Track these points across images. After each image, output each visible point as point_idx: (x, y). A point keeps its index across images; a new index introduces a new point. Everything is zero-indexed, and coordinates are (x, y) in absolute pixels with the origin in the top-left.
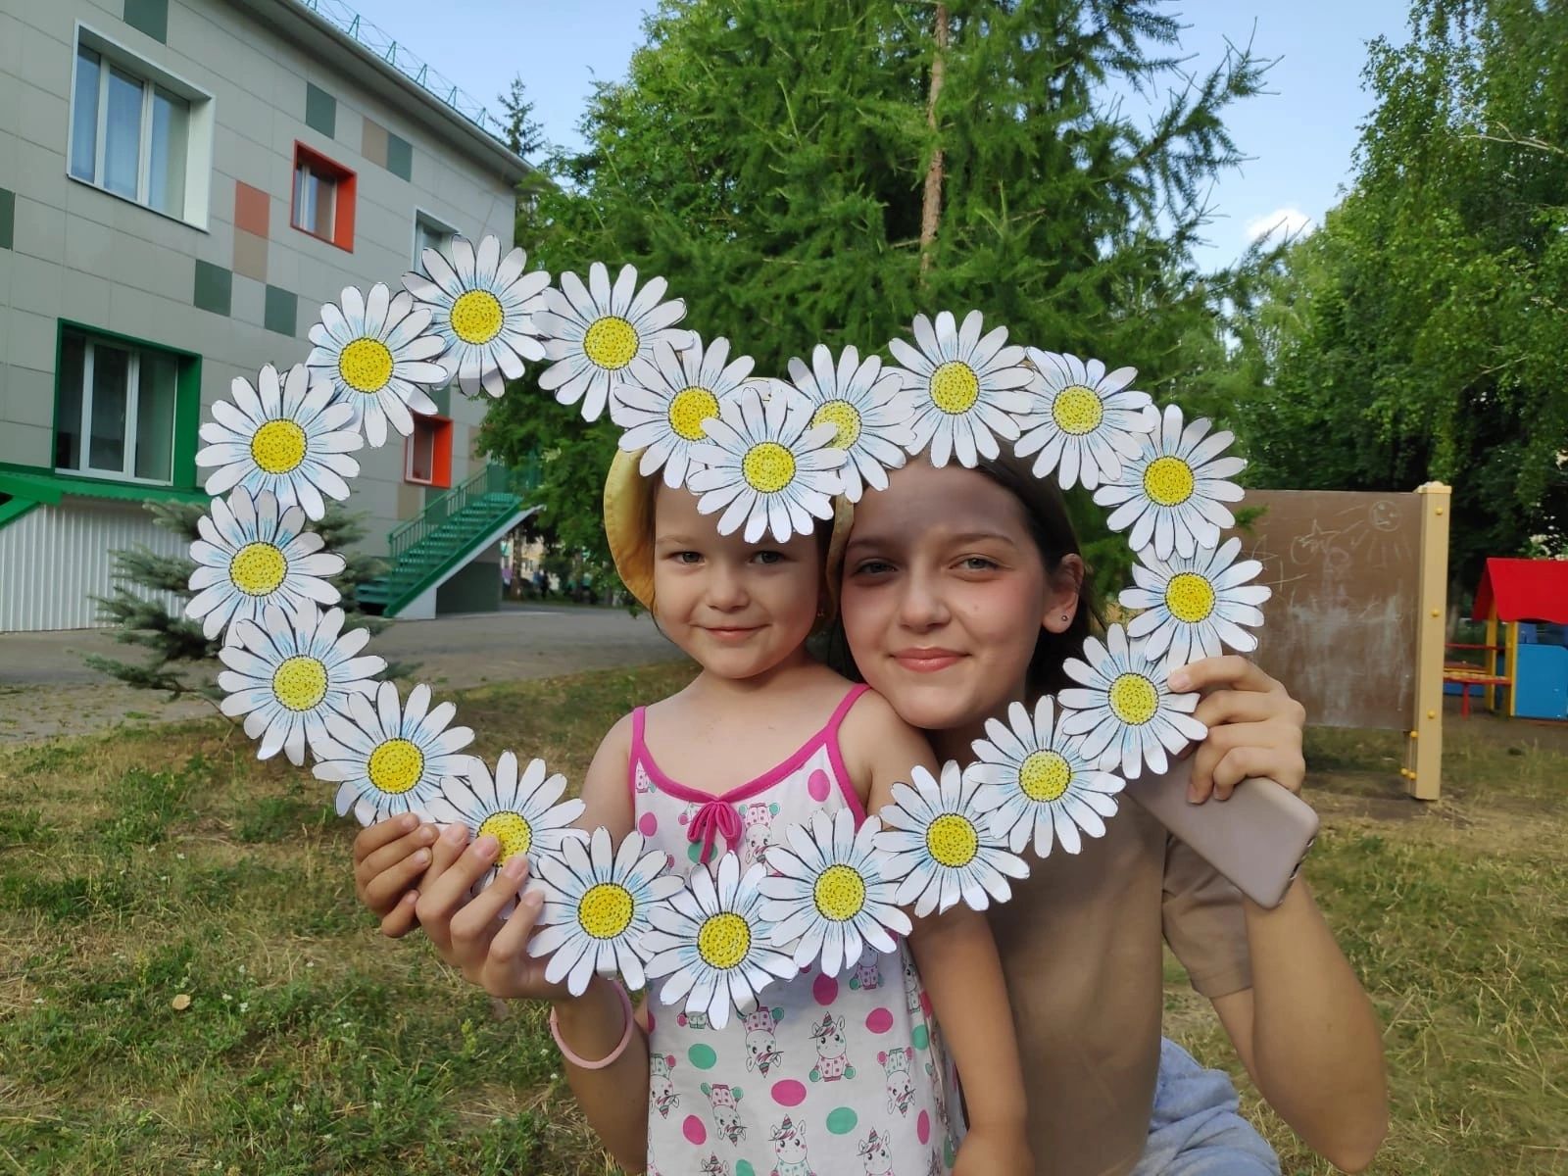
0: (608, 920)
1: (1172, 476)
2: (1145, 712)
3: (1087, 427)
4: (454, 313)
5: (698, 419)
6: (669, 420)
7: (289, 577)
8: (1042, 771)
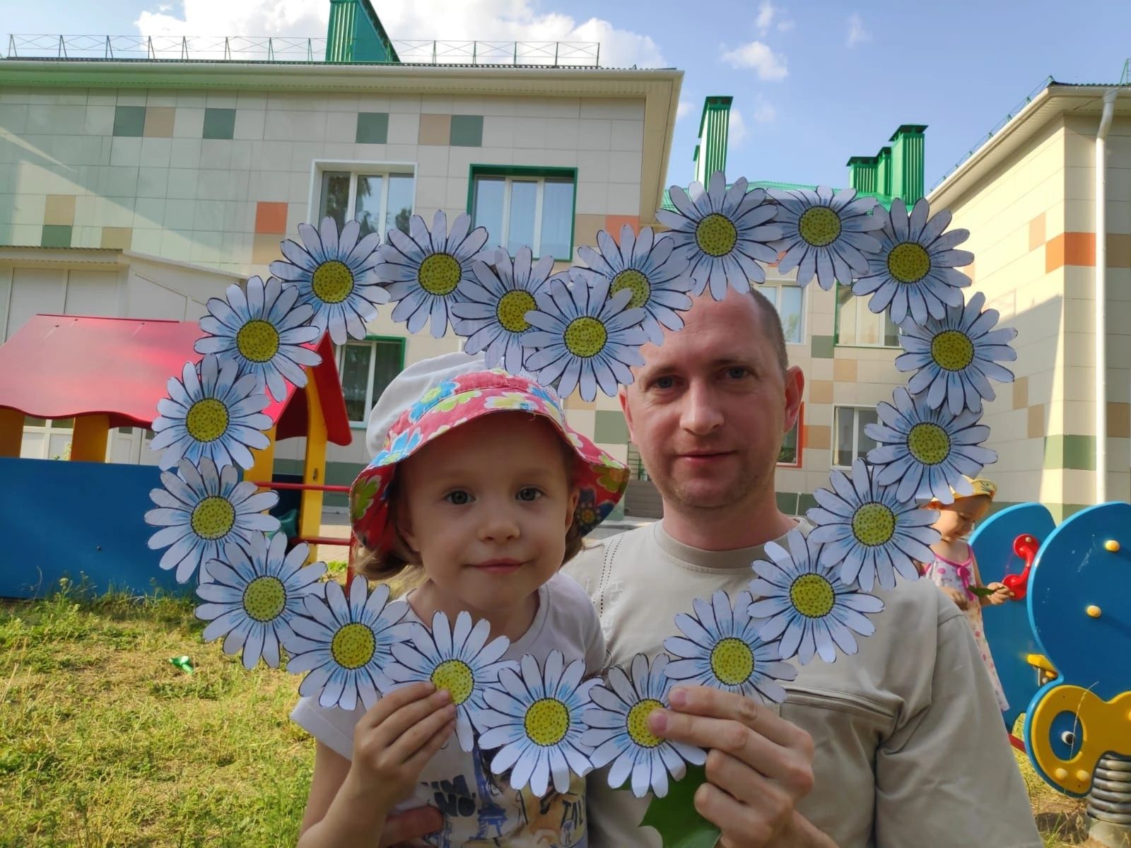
1: (910, 258)
2: (941, 452)
3: (831, 238)
4: (315, 283)
5: (521, 315)
6: (499, 321)
7: (238, 518)
8: (870, 521)
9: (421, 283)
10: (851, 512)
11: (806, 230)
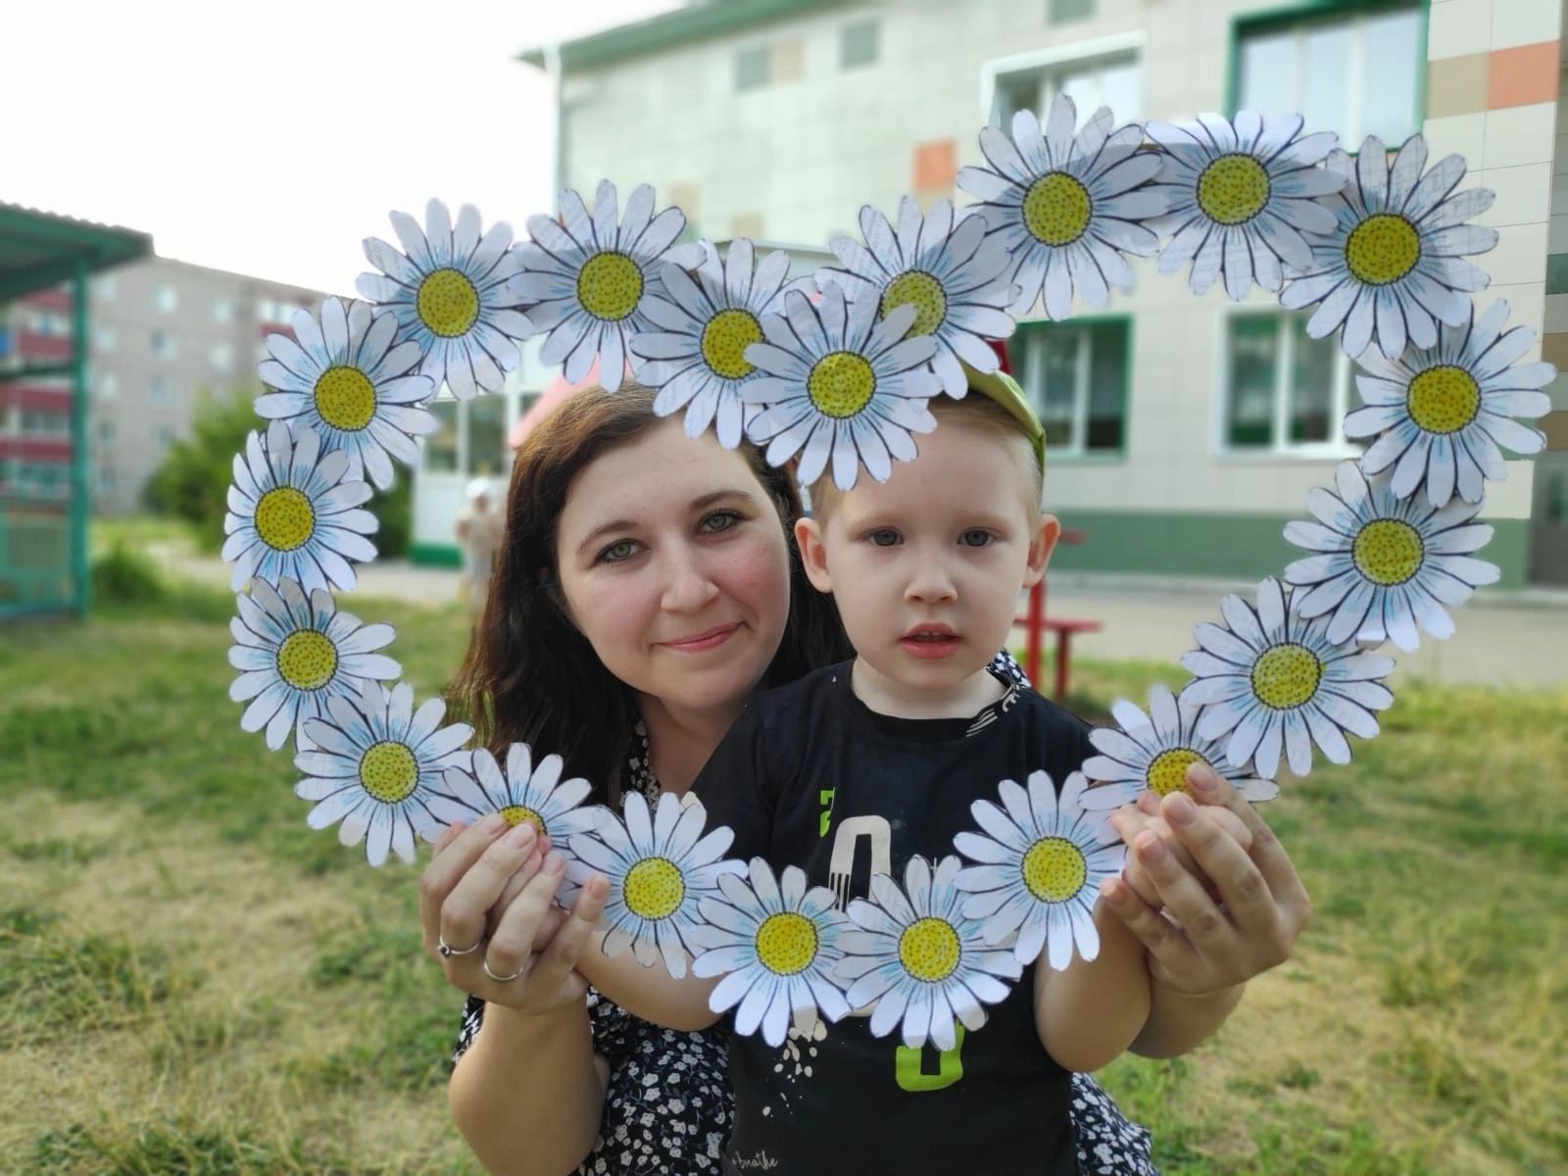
0: (791, 953)
1: (1386, 242)
2: (1407, 566)
3: (1251, 209)
4: (421, 306)
5: (740, 350)
6: (705, 361)
7: (342, 660)
8: (1280, 671)
9: (582, 302)
10: (1252, 658)
11: (1209, 197)
